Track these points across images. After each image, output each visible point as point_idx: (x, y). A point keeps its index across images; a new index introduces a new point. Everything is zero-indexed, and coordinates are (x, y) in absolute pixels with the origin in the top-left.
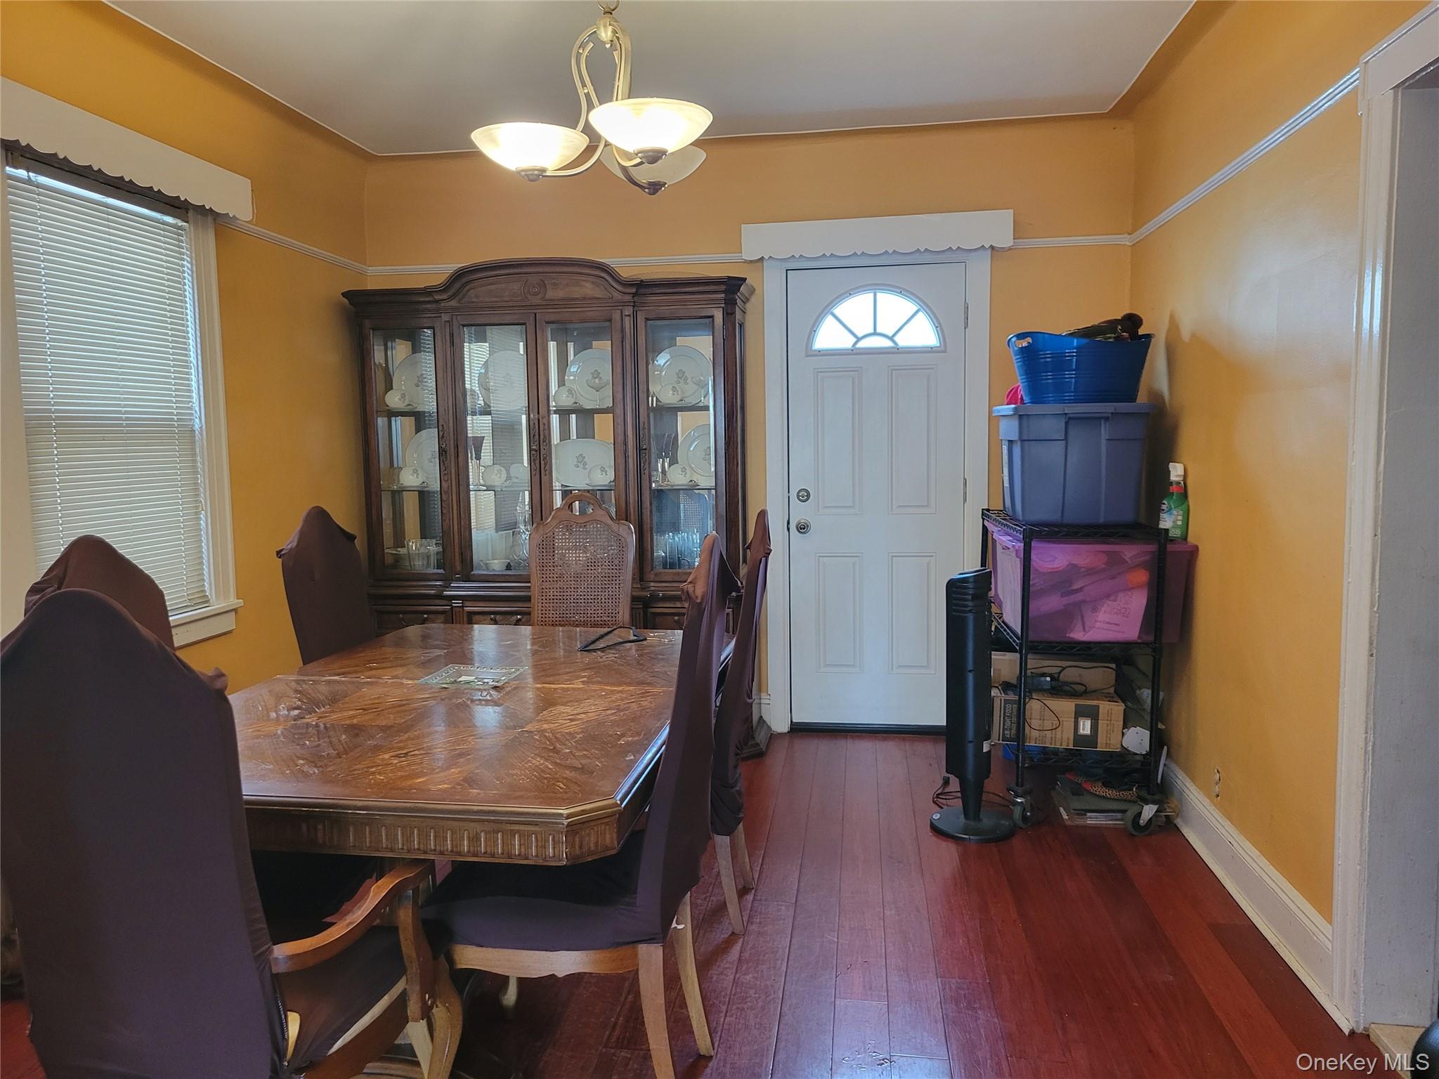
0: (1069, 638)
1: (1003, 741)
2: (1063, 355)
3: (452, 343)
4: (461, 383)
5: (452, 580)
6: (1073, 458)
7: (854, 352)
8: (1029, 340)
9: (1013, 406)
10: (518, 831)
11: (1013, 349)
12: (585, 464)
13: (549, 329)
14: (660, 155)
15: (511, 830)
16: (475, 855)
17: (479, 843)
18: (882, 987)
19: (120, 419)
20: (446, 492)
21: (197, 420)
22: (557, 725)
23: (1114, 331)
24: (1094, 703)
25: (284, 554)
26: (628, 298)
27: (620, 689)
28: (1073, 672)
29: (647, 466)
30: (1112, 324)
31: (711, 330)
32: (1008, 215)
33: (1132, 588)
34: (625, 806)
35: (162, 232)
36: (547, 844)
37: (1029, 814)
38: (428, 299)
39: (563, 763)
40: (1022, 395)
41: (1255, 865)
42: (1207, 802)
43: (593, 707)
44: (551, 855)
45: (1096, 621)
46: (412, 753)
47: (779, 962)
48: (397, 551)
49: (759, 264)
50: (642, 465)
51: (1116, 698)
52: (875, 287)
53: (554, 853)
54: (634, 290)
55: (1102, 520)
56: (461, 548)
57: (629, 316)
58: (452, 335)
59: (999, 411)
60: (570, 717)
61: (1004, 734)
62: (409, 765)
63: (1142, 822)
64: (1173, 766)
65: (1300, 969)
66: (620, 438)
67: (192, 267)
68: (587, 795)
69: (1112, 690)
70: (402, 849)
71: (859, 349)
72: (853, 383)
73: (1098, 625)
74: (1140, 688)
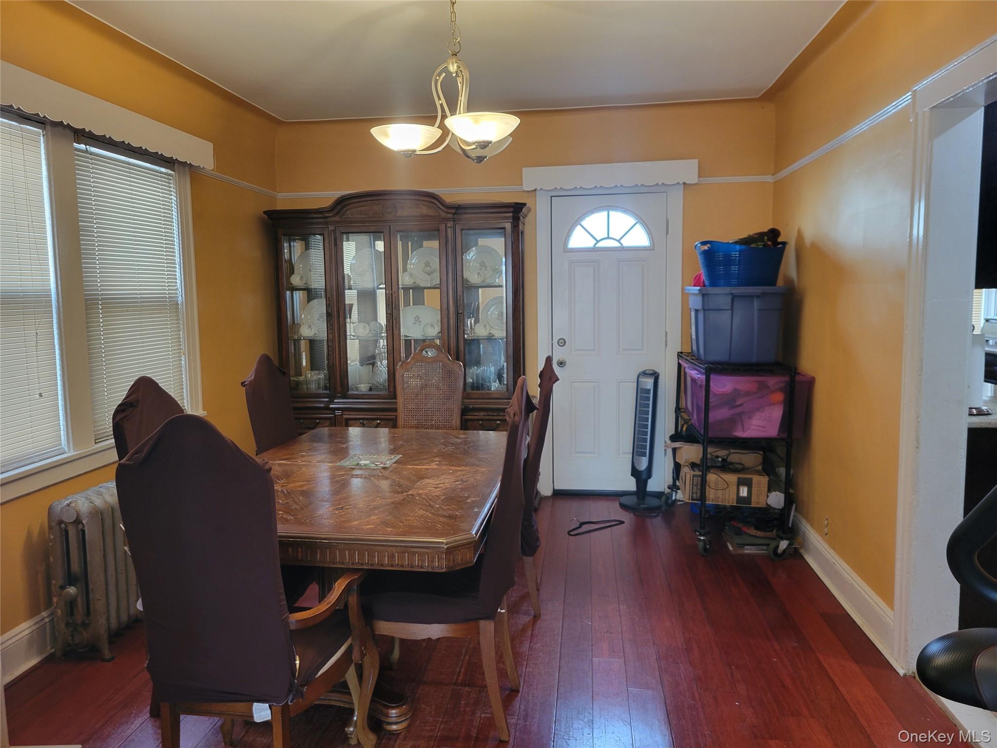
0: (734, 435)
1: (692, 500)
2: (729, 256)
3: (336, 245)
4: (341, 270)
5: (335, 398)
6: (737, 320)
7: (594, 250)
8: (709, 245)
9: (698, 288)
10: (417, 552)
11: (698, 251)
12: (420, 322)
13: (399, 236)
14: (488, 144)
15: (413, 552)
16: (392, 566)
17: (394, 559)
18: (621, 650)
19: (136, 298)
20: (331, 341)
21: (180, 297)
22: (427, 491)
23: (762, 241)
24: (749, 476)
25: (246, 385)
26: (450, 216)
27: (460, 468)
28: (736, 457)
29: (462, 324)
30: (761, 235)
31: (503, 236)
32: (695, 162)
33: (774, 404)
34: (479, 537)
35: (160, 178)
36: (434, 559)
37: (708, 547)
38: (319, 216)
39: (437, 513)
40: (703, 280)
41: (848, 576)
42: (819, 538)
43: (447, 480)
44: (437, 566)
45: (751, 425)
46: (346, 507)
47: (557, 637)
48: (298, 378)
49: (534, 193)
50: (459, 323)
51: (764, 474)
52: (608, 208)
53: (439, 564)
54: (454, 211)
55: (754, 360)
56: (341, 377)
57: (450, 227)
58: (335, 240)
59: (689, 290)
60: (435, 486)
61: (692, 496)
62: (345, 514)
63: (780, 551)
64: (800, 517)
65: (875, 639)
66: (445, 306)
67: (177, 199)
68: (456, 531)
69: (760, 468)
70: (349, 563)
71: (598, 248)
72: (594, 270)
73: (752, 427)
74: (778, 467)
